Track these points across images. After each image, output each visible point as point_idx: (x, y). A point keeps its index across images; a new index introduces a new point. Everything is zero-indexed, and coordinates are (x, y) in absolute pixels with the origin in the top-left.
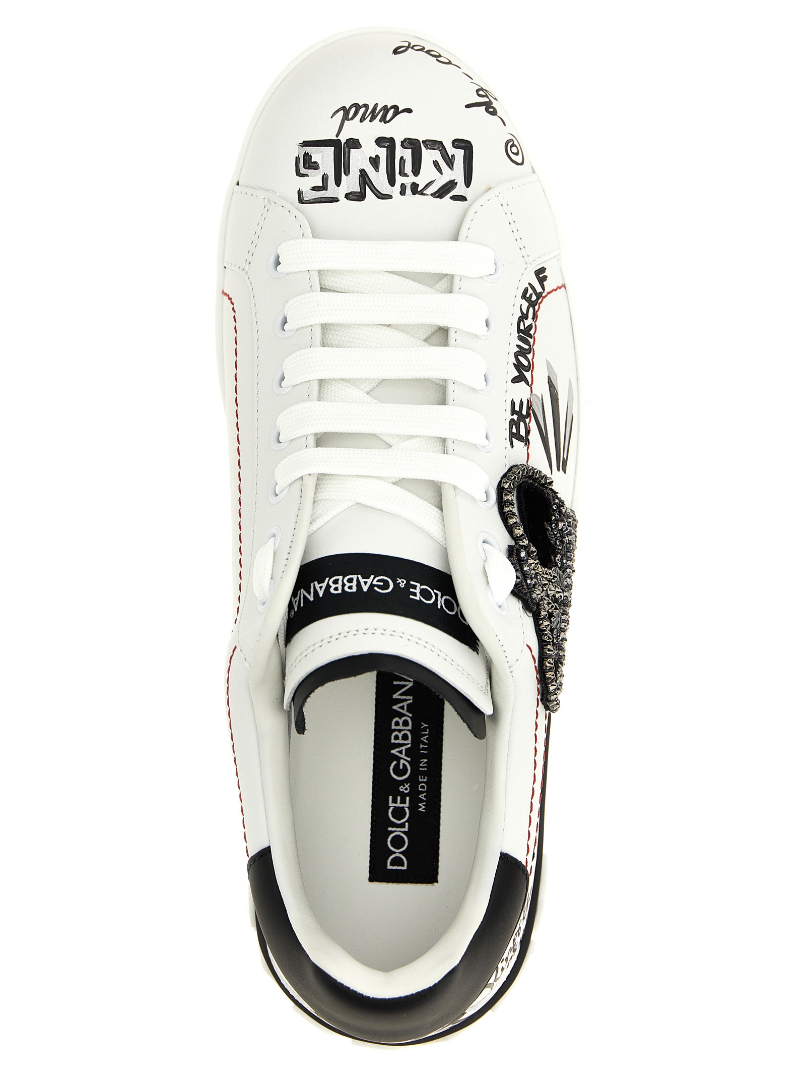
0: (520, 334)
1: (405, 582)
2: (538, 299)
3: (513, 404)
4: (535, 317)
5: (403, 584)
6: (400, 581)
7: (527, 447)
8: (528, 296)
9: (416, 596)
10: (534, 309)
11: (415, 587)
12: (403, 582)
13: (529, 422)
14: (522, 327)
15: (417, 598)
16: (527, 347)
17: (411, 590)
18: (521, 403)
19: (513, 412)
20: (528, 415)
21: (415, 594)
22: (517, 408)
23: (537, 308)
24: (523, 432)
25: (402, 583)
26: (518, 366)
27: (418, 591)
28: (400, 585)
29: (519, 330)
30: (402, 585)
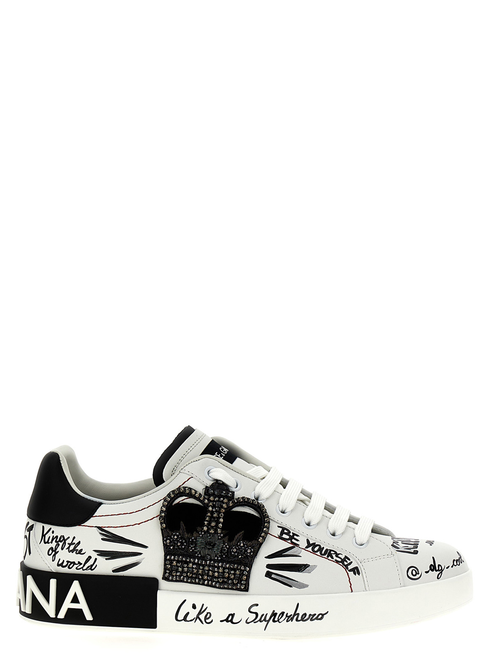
0: (329, 551)
2: (345, 566)
3: (298, 536)
4: (337, 562)
7: (277, 536)
8: (346, 559)
10: (340, 562)
13: (288, 542)
14: (332, 552)
16: (323, 553)
18: (298, 540)
19: (294, 534)
20: (292, 543)
22: (295, 537)
23: (341, 564)
24: (285, 536)
26: (314, 545)
29: (331, 550)
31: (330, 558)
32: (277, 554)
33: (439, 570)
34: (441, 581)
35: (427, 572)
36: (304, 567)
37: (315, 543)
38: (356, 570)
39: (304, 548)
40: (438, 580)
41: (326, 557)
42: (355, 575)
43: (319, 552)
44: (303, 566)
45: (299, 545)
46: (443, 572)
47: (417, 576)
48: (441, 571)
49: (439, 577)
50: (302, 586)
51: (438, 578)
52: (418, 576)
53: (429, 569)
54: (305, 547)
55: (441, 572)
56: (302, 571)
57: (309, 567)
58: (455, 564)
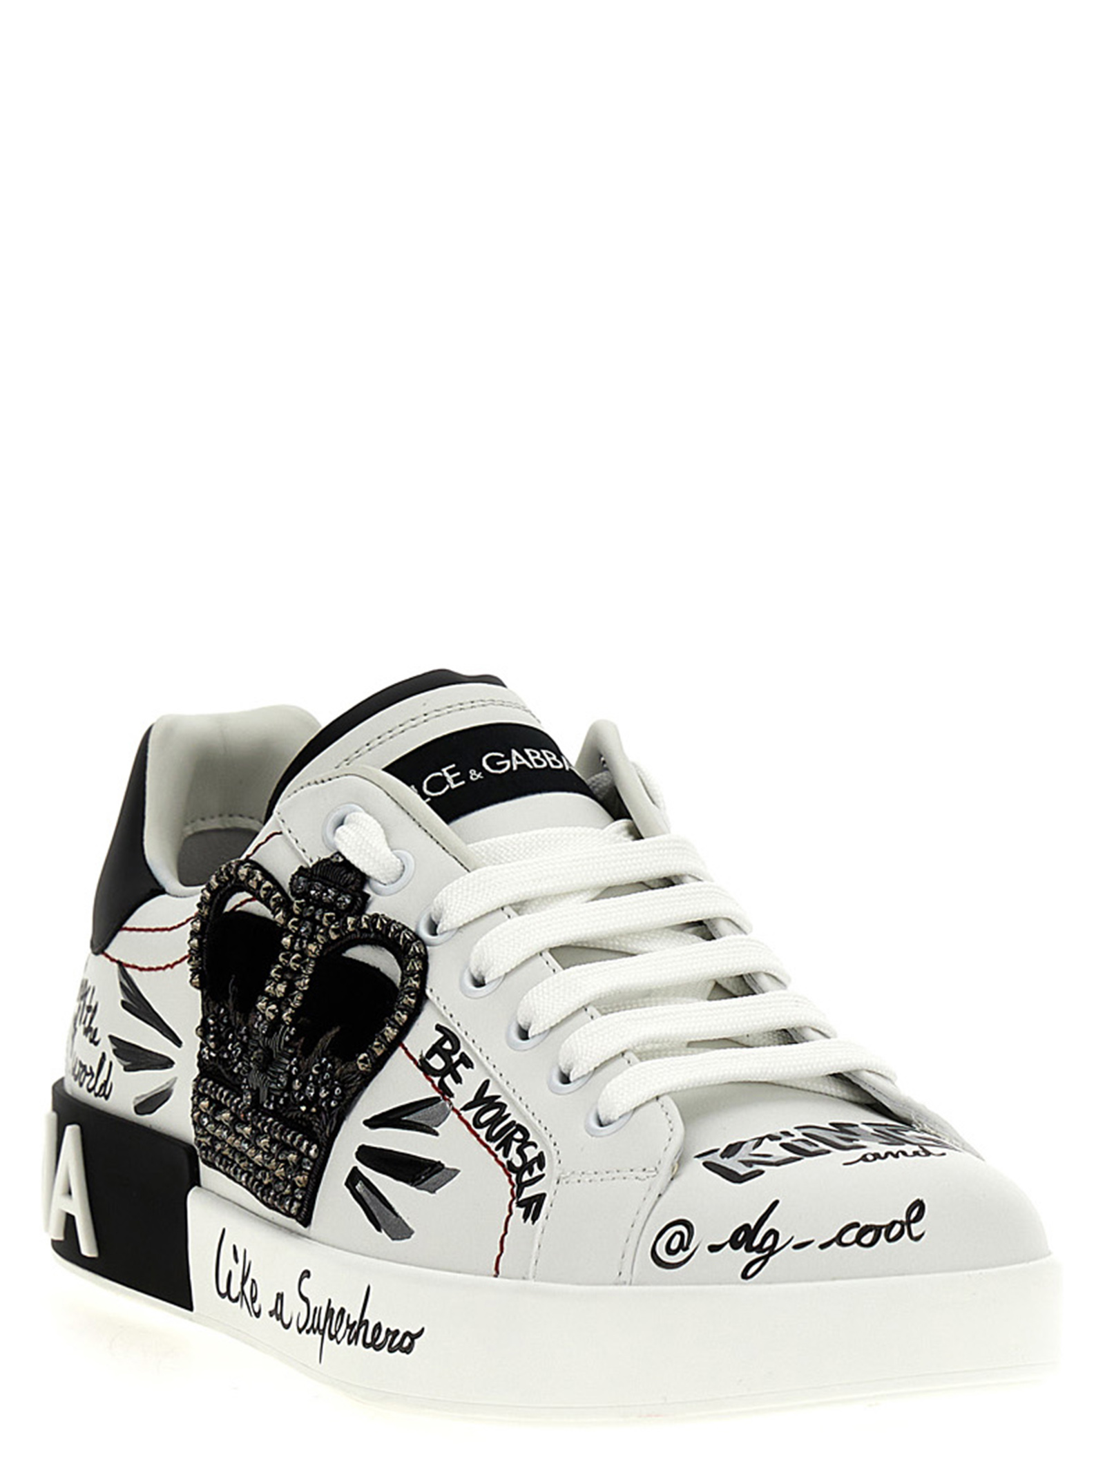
0: (515, 1128)
1: (471, 778)
2: (520, 1185)
3: (468, 1065)
4: (508, 1168)
5: (472, 774)
6: (479, 776)
7: (418, 1059)
8: (535, 1165)
9: (448, 771)
10: (515, 1170)
11: (456, 780)
12: (474, 777)
13: (432, 1082)
14: (518, 1135)
15: (444, 770)
16: (496, 1131)
17: (458, 774)
18: (459, 1080)
19: (462, 1059)
20: (441, 1086)
21: (451, 772)
22: (460, 1068)
23: (513, 1177)
24: (436, 1060)
25: (474, 775)
26: (490, 1103)
27: (450, 778)
28: (475, 772)
29: (519, 1128)
30: (472, 772)
31: (500, 1153)
32: (391, 1117)
33: (759, 1249)
34: (755, 1287)
35: (713, 1248)
36: (429, 1169)
37: (498, 1097)
38: (535, 1204)
39: (458, 1108)
40: (745, 1284)
41: (493, 1149)
42: (525, 1220)
43: (485, 1130)
44: (427, 1168)
45: (451, 1095)
46: (771, 1259)
47: (678, 1254)
48: (767, 1253)
49: (750, 1272)
50: (400, 1231)
51: (744, 1276)
52: (682, 1255)
53: (728, 1238)
54: (462, 1106)
55: (766, 1258)
56: (419, 1181)
57: (440, 1173)
58: (850, 1236)
